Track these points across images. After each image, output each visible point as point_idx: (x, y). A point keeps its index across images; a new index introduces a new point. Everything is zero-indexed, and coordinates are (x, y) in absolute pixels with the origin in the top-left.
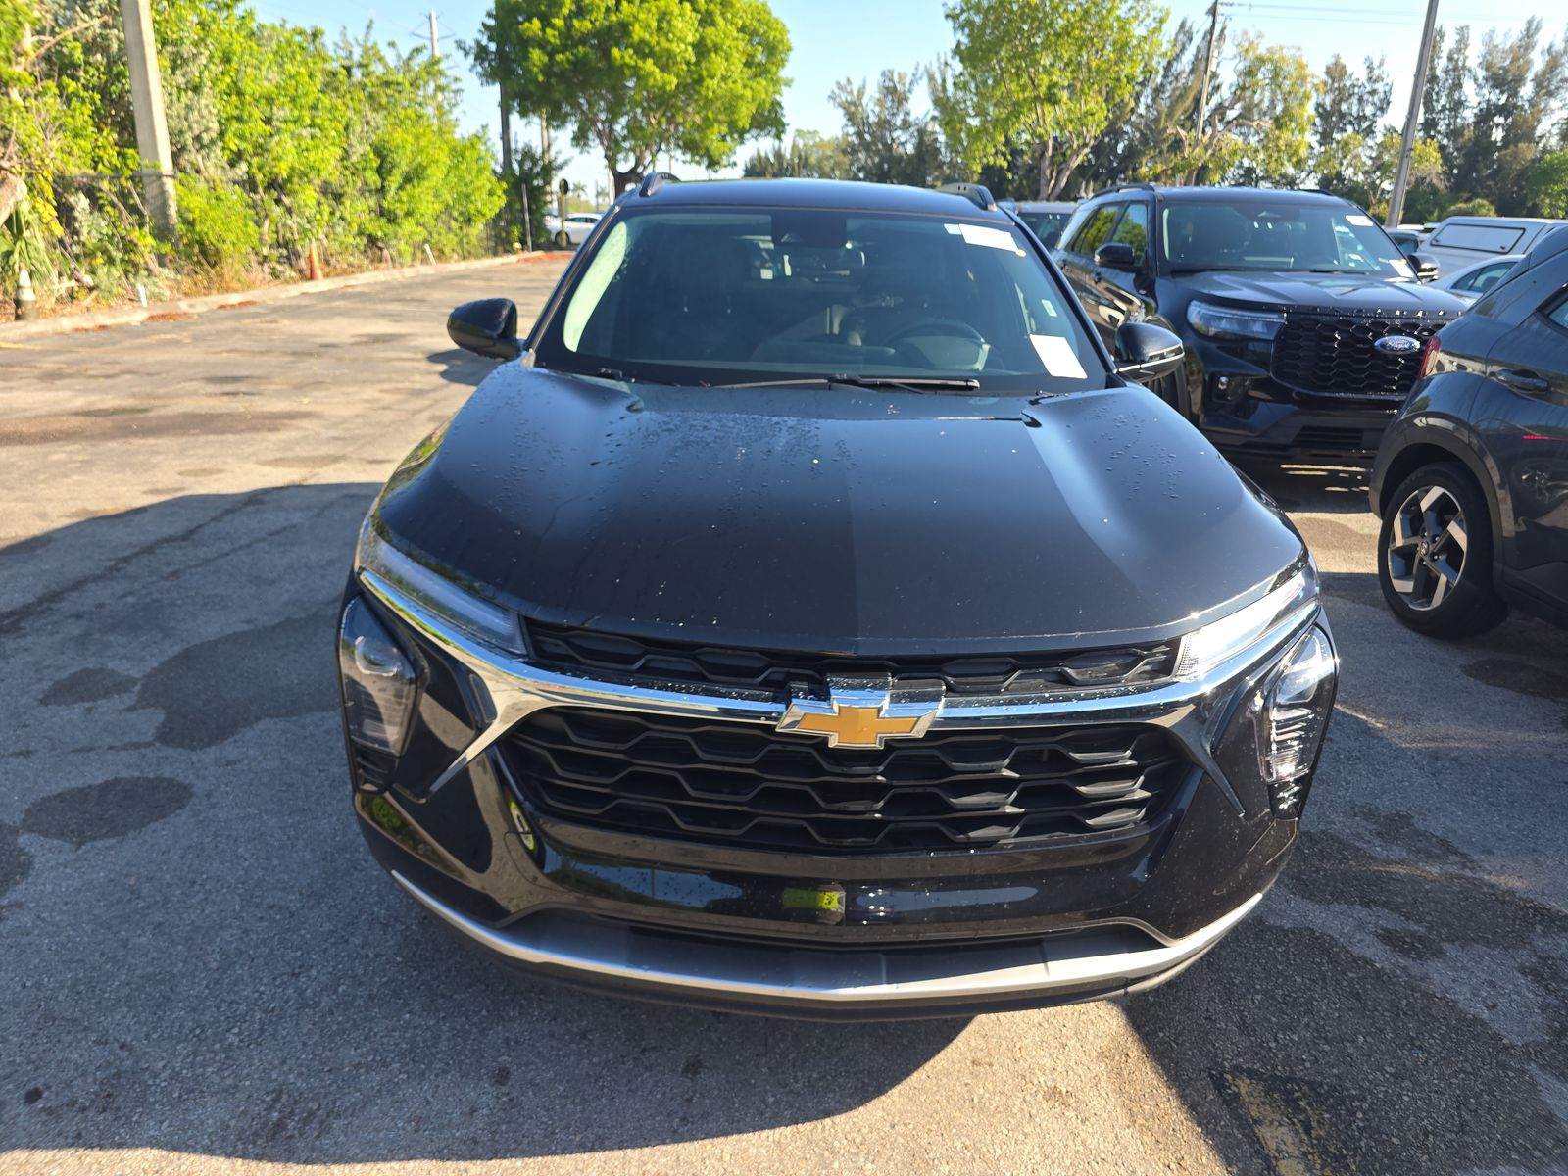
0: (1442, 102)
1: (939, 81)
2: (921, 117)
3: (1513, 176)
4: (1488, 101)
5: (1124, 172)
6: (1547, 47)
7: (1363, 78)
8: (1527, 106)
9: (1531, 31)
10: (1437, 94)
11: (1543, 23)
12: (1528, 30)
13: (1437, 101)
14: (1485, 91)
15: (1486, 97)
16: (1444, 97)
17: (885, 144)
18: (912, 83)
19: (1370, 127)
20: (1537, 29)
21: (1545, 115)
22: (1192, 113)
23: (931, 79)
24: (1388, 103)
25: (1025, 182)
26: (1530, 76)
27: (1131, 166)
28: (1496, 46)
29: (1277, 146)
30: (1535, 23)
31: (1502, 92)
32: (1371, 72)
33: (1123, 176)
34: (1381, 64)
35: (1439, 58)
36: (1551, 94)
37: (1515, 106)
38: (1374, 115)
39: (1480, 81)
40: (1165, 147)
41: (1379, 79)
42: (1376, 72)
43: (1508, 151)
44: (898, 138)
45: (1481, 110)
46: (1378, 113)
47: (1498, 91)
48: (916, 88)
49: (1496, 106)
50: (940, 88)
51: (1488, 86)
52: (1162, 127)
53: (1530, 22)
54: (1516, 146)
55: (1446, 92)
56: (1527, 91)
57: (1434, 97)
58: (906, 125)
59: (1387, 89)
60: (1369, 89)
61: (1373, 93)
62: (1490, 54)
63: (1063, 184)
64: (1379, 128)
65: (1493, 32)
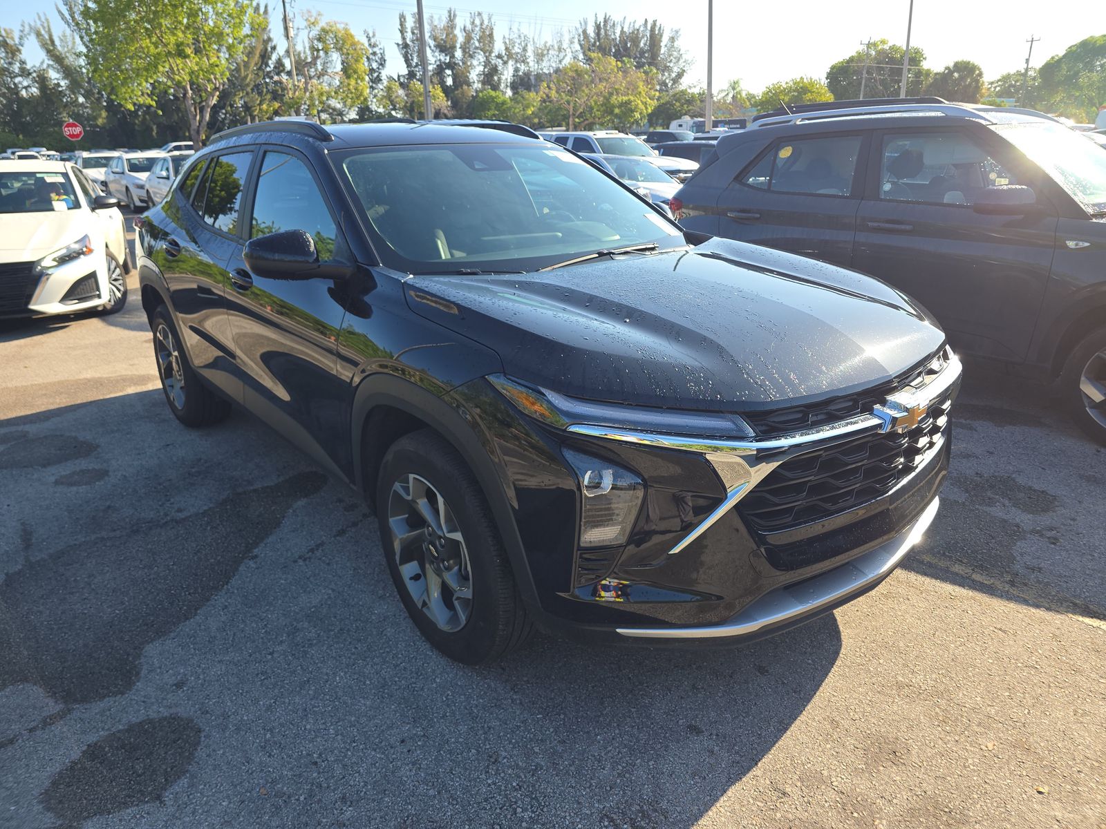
0: (415, 60)
1: (47, 37)
2: (38, 65)
3: (465, 106)
4: (440, 60)
5: (224, 108)
6: (463, 28)
7: (366, 44)
8: (461, 64)
9: (452, 17)
10: (411, 56)
11: (456, 13)
12: (450, 16)
13: (412, 60)
14: (437, 54)
15: (439, 58)
16: (415, 58)
17: (9, 88)
18: (21, 38)
19: (378, 76)
20: (455, 15)
21: (472, 69)
22: (261, 65)
23: (38, 34)
24: (385, 61)
25: (147, 117)
26: (458, 46)
27: (228, 103)
28: (436, 26)
29: (349, 89)
30: (452, 12)
31: (446, 55)
32: (369, 40)
33: (224, 111)
34: (374, 36)
35: (406, 32)
36: (471, 57)
37: (455, 64)
38: (378, 68)
39: (433, 48)
40: (249, 89)
41: (374, 46)
42: (373, 41)
43: (459, 91)
44: (20, 83)
45: (437, 66)
46: (381, 67)
47: (444, 54)
48: (26, 42)
49: (445, 63)
50: (49, 42)
51: (438, 50)
52: (243, 75)
53: (450, 12)
54: (462, 88)
55: (416, 54)
56: (458, 54)
57: (410, 58)
58: (25, 73)
59: (382, 52)
60: (371, 51)
61: (374, 54)
62: (434, 31)
63: (207, 117)
64: (384, 77)
65: (432, 17)
